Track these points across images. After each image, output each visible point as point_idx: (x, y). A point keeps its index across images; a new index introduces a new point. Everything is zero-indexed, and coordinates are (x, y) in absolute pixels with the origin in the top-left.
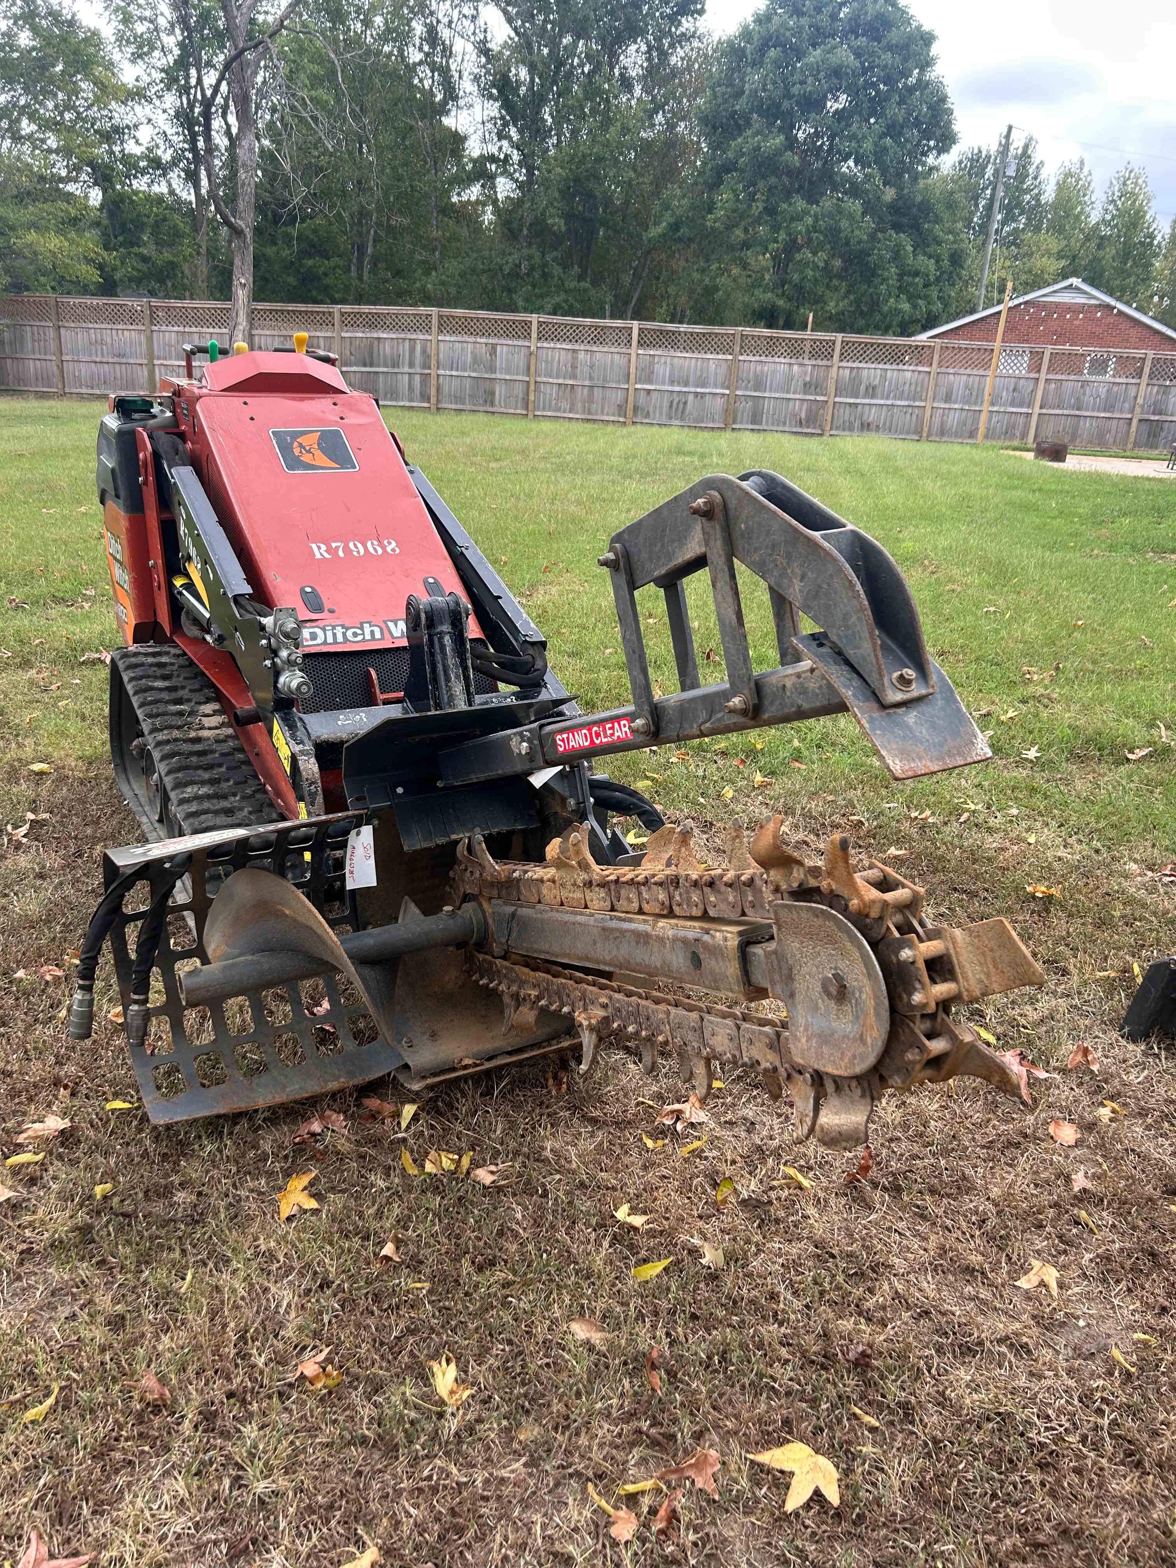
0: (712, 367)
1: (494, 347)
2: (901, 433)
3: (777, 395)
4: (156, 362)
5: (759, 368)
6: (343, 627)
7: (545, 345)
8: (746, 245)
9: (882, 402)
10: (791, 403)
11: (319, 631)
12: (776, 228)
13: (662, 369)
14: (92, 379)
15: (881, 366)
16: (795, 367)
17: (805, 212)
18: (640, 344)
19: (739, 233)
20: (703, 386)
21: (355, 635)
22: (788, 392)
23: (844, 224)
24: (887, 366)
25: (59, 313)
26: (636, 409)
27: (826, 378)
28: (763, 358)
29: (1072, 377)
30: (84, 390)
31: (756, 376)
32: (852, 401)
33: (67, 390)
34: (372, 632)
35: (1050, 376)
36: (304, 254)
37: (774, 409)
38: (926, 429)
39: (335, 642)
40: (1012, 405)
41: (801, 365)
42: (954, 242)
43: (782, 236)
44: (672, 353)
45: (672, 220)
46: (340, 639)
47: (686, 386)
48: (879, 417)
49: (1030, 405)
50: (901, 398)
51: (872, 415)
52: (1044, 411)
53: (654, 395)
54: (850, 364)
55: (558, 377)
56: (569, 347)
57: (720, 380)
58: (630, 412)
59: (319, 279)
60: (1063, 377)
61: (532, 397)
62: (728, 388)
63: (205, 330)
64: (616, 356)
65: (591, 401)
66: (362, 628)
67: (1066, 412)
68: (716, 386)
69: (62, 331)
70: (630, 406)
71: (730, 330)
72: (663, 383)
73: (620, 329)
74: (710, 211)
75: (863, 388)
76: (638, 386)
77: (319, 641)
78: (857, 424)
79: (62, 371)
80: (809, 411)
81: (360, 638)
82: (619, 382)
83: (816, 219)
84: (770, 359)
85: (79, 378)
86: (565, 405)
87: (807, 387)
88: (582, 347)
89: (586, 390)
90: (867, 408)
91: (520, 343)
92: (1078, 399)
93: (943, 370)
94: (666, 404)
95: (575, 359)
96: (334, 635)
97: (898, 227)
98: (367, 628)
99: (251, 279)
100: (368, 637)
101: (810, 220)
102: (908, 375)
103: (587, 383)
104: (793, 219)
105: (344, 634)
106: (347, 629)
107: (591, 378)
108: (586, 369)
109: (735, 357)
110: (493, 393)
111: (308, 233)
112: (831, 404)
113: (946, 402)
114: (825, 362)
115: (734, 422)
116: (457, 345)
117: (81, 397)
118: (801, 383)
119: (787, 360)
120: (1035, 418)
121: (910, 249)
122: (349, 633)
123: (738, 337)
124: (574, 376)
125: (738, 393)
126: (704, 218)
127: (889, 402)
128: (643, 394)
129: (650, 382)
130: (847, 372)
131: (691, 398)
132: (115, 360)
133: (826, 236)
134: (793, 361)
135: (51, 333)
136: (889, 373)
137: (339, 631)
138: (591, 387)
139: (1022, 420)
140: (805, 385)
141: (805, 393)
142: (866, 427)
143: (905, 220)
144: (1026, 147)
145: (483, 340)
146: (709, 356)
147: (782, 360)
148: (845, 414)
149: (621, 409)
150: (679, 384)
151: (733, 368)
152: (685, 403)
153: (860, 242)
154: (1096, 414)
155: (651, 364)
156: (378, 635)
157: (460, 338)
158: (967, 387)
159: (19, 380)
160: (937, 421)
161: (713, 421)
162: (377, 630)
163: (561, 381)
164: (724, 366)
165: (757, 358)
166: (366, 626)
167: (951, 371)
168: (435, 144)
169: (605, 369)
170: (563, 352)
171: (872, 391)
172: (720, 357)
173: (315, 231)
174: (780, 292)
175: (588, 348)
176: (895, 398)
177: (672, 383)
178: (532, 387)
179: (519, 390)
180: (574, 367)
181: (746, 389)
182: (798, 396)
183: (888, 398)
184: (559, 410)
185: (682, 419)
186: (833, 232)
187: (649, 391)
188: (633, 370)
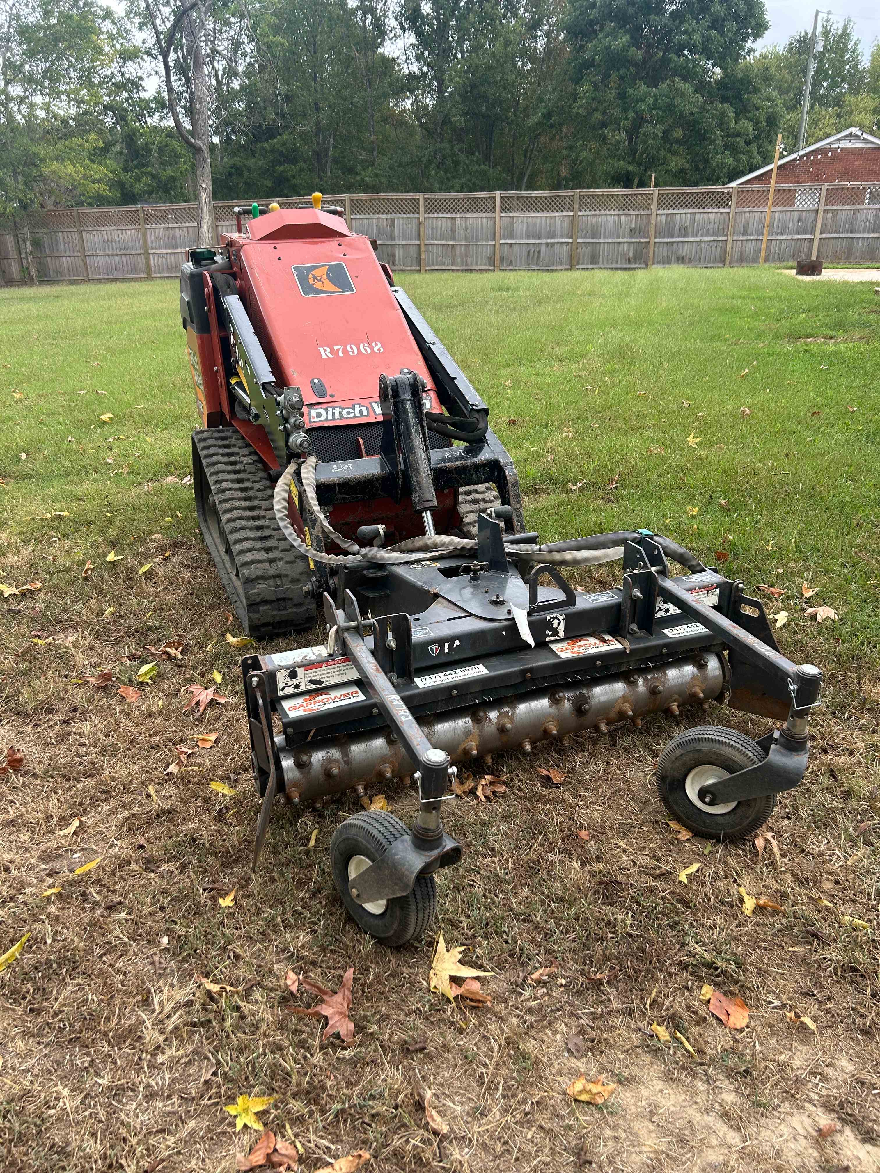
0: (558, 222)
1: (392, 220)
2: (709, 262)
3: (610, 240)
4: (150, 251)
5: (595, 220)
6: (340, 407)
7: (431, 215)
8: (604, 124)
9: (692, 239)
10: (621, 246)
11: (323, 412)
12: (625, 110)
13: (520, 227)
14: (107, 268)
15: (690, 211)
16: (623, 218)
17: (647, 95)
18: (502, 210)
19: (598, 116)
20: (553, 237)
21: (348, 413)
22: (618, 237)
23: (678, 101)
24: (696, 211)
25: (80, 222)
26: (502, 259)
27: (648, 224)
28: (597, 212)
29: (845, 207)
30: (102, 277)
31: (593, 226)
32: (668, 240)
33: (90, 277)
34: (361, 411)
35: (827, 208)
36: (276, 162)
37: (608, 252)
38: (728, 258)
39: (334, 419)
40: (798, 233)
41: (627, 215)
42: (771, 107)
43: (631, 114)
44: (527, 214)
45: (546, 111)
46: (337, 416)
47: (539, 238)
48: (691, 252)
49: (813, 232)
50: (707, 236)
51: (685, 251)
52: (824, 236)
53: (516, 248)
54: (666, 212)
55: (441, 240)
56: (449, 215)
57: (565, 232)
58: (497, 262)
59: (288, 180)
60: (838, 207)
61: (423, 256)
62: (571, 238)
63: (183, 225)
64: (485, 220)
65: (467, 255)
66: (354, 409)
67: (842, 235)
68: (562, 237)
69: (84, 233)
70: (497, 257)
71: (570, 192)
72: (521, 238)
73: (487, 199)
74: (575, 101)
75: (677, 229)
76: (502, 242)
77: (323, 418)
78: (673, 258)
79: (86, 264)
80: (635, 251)
81: (352, 415)
82: (487, 239)
83: (656, 100)
84: (603, 212)
85: (98, 267)
86: (448, 261)
87: (633, 232)
88: (458, 215)
89: (463, 248)
90: (681, 245)
91: (412, 215)
92: (851, 224)
93: (740, 209)
94: (524, 253)
95: (453, 225)
96: (334, 414)
97: (724, 99)
98: (357, 408)
99: (210, 184)
100: (358, 414)
101: (651, 101)
102: (712, 216)
103: (463, 242)
104: (637, 101)
105: (341, 413)
106: (343, 409)
107: (466, 238)
108: (462, 231)
109: (576, 213)
110: (394, 256)
111: (277, 146)
112: (652, 243)
113: (744, 235)
114: (646, 212)
115: (578, 264)
116: (365, 221)
117: (100, 281)
118: (627, 230)
119: (616, 212)
120: (816, 243)
121: (732, 115)
122: (344, 412)
123: (577, 197)
124: (454, 238)
125: (579, 241)
126: (570, 106)
127: (698, 239)
128: (506, 248)
129: (511, 237)
130: (664, 217)
131: (543, 248)
132: (123, 252)
133: (664, 111)
134: (621, 212)
135: (76, 237)
136: (697, 216)
137: (337, 411)
138: (467, 245)
139: (806, 244)
140: (631, 230)
141: (631, 237)
142: (681, 260)
143: (730, 93)
144: (846, 27)
145: (384, 216)
146: (556, 214)
147: (612, 212)
148: (663, 251)
149: (491, 261)
150: (534, 237)
151: (573, 221)
152: (539, 252)
153: (692, 114)
154: (866, 235)
155: (512, 224)
156: (365, 413)
157: (367, 216)
158: (760, 221)
159: (58, 272)
160: (737, 250)
161: (561, 264)
162: (364, 410)
163: (443, 242)
164: (567, 220)
165: (593, 213)
166: (357, 406)
167: (747, 210)
168: (368, 69)
169: (477, 231)
170: (444, 220)
171: (684, 231)
172: (564, 214)
173: (284, 144)
174: (630, 159)
175: (463, 215)
176: (702, 235)
177: (528, 237)
178: (423, 248)
179: (413, 251)
180: (453, 231)
181: (585, 237)
182: (625, 240)
183: (697, 236)
184: (444, 264)
185: (537, 264)
186: (670, 108)
187: (511, 245)
188: (497, 229)
